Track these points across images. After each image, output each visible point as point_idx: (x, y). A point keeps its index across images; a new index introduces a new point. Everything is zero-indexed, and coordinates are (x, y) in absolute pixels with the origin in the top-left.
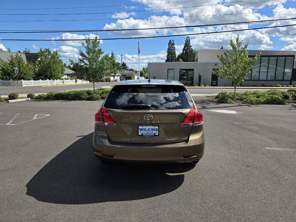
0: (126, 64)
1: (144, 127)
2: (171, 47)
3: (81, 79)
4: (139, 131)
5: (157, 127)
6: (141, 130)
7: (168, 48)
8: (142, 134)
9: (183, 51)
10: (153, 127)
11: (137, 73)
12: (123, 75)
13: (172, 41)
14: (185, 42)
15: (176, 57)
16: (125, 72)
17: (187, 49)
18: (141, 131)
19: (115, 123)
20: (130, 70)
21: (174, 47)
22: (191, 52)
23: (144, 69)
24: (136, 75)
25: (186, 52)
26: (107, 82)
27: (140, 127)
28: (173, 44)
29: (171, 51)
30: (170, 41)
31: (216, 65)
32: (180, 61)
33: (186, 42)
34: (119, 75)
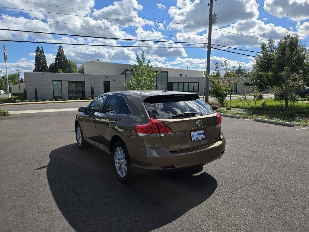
1: (195, 133)
2: (40, 55)
4: (192, 137)
5: (203, 131)
6: (193, 135)
7: (36, 56)
8: (194, 139)
9: (56, 61)
10: (200, 132)
13: (40, 47)
14: (57, 51)
15: (48, 67)
17: (61, 59)
18: (193, 137)
19: (172, 132)
21: (44, 55)
22: (66, 63)
25: (60, 62)
27: (192, 133)
28: (42, 52)
29: (40, 60)
30: (38, 48)
31: (107, 77)
32: (60, 72)
33: (59, 51)
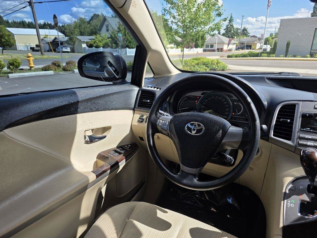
0: (248, 30)
3: (187, 48)
11: (260, 40)
12: (241, 43)
16: (245, 39)
20: (251, 37)
23: (271, 35)
24: (259, 42)
26: (218, 51)
34: (236, 43)
